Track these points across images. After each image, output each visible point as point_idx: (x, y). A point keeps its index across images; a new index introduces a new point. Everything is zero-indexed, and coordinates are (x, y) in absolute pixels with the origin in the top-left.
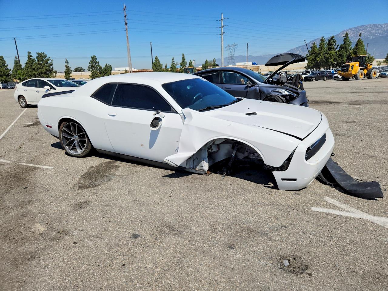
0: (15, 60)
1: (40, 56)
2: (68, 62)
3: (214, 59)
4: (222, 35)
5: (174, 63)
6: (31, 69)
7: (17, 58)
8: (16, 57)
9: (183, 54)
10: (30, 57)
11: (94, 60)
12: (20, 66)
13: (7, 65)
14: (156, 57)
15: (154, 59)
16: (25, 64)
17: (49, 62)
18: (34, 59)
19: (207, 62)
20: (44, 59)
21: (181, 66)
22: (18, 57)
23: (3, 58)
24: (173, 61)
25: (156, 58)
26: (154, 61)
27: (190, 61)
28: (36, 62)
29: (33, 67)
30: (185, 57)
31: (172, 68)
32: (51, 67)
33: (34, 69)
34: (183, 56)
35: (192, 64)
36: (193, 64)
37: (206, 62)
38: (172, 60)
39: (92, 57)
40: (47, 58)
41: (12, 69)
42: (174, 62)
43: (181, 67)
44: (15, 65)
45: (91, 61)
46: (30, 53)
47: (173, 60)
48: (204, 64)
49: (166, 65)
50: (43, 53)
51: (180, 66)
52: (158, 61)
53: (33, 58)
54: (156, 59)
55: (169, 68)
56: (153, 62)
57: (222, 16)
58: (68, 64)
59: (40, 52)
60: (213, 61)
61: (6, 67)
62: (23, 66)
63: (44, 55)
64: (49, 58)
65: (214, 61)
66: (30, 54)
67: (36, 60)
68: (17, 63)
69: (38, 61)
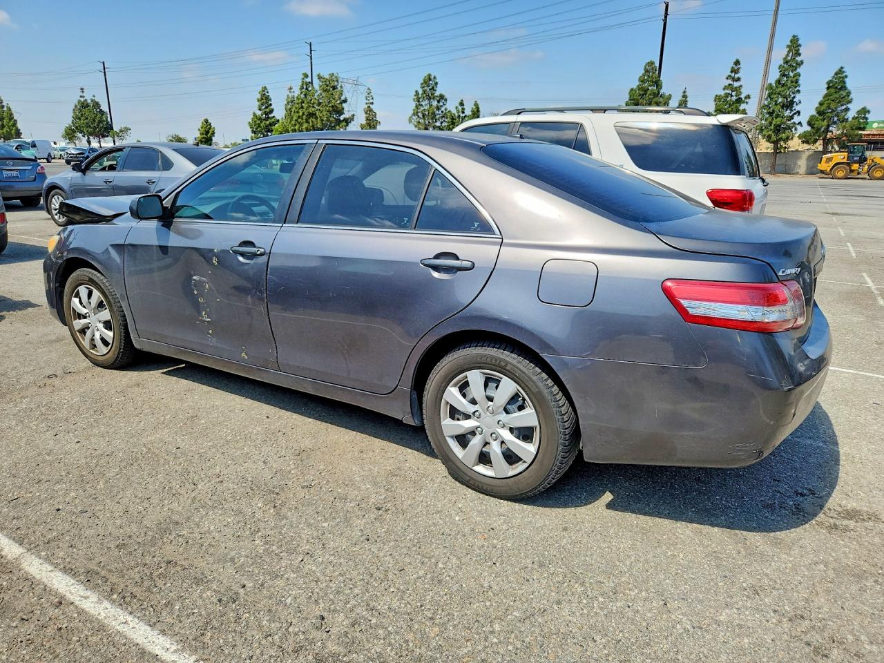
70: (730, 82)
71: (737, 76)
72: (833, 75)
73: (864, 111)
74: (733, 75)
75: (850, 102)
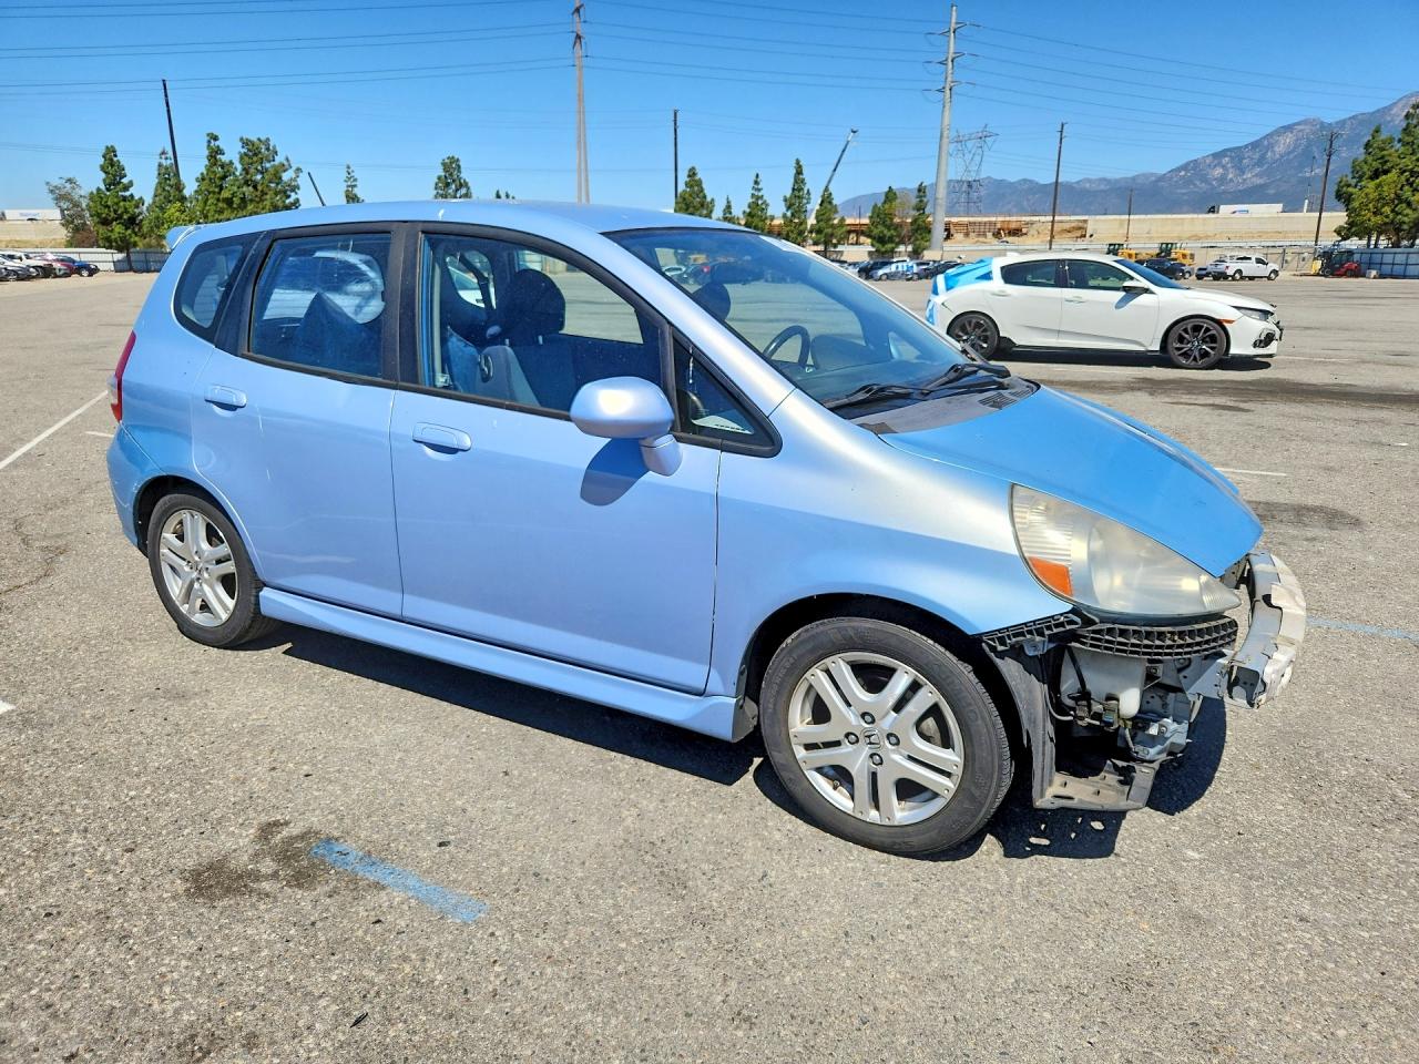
0: (160, 165)
1: (255, 152)
2: (355, 180)
3: (921, 185)
4: (948, 92)
5: (760, 194)
6: (218, 200)
7: (166, 159)
8: (163, 153)
9: (798, 162)
10: (214, 154)
11: (451, 174)
12: (179, 187)
13: (131, 184)
14: (690, 170)
15: (683, 178)
16: (197, 180)
17: (286, 177)
18: (231, 163)
19: (890, 194)
20: (268, 165)
21: (788, 208)
22: (170, 154)
23: (116, 156)
24: (756, 190)
25: (692, 173)
26: (681, 187)
27: (827, 190)
28: (238, 173)
29: (225, 194)
30: (806, 175)
31: (753, 217)
32: (293, 194)
33: (229, 202)
34: (799, 172)
35: (830, 203)
36: (834, 202)
37: (887, 193)
38: (752, 184)
39: (444, 164)
40: (279, 159)
41: (148, 200)
42: (759, 190)
43: (789, 214)
44: (160, 183)
45: (439, 178)
46: (216, 138)
47: (756, 183)
48: (879, 205)
49: (728, 202)
50: (263, 138)
51: (784, 209)
52: (699, 183)
53: (223, 159)
54: (689, 176)
55: (741, 216)
56: (680, 190)
57: (954, 13)
58: (355, 186)
59: (254, 139)
60: (916, 190)
61: (126, 188)
62: (190, 188)
63: (268, 149)
64: (287, 159)
65: (920, 191)
66: (217, 143)
67: (239, 167)
68: (169, 179)
69: (246, 170)
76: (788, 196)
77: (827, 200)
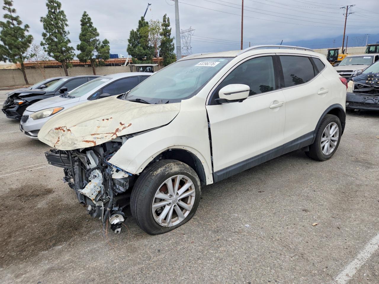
3: (165, 16)
5: (14, 15)
19: (142, 24)
24: (9, 9)
27: (85, 15)
35: (91, 26)
37: (140, 22)
42: (14, 11)
48: (135, 30)
51: (45, 31)
60: (161, 21)
65: (164, 21)
70: (7, 12)
71: (12, 8)
72: (82, 17)
73: (106, 42)
74: (7, 6)
75: (98, 35)
76: (45, 16)
77: (86, 22)
